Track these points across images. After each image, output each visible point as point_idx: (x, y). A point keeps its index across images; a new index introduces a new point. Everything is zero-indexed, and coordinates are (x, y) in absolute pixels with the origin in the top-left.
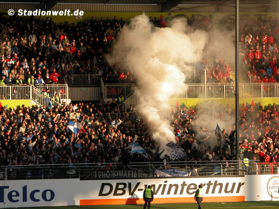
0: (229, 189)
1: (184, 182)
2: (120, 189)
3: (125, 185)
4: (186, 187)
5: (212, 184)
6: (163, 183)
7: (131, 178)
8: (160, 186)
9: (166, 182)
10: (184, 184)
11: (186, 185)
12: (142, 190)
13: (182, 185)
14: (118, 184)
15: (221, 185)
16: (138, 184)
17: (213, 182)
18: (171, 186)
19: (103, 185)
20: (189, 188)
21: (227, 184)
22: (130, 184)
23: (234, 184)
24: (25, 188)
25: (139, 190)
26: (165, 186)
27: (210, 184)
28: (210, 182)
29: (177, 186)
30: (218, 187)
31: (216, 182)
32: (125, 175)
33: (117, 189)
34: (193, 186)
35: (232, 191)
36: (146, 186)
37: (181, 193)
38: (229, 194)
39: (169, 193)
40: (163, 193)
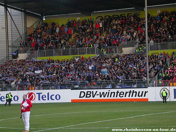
0: (140, 95)
1: (118, 91)
2: (89, 94)
3: (90, 92)
4: (119, 94)
6: (108, 92)
9: (109, 91)
10: (118, 92)
11: (119, 92)
12: (98, 95)
13: (117, 92)
14: (87, 92)
15: (136, 92)
16: (97, 92)
17: (132, 91)
19: (81, 92)
20: (120, 94)
21: (139, 92)
22: (93, 92)
23: (143, 92)
24: (48, 94)
25: (97, 95)
26: (109, 93)
27: (130, 92)
28: (130, 91)
29: (114, 93)
30: (135, 94)
31: (133, 91)
33: (87, 94)
34: (122, 93)
35: (142, 96)
36: (100, 93)
37: (117, 97)
38: (140, 98)
39: (111, 97)
40: (108, 97)
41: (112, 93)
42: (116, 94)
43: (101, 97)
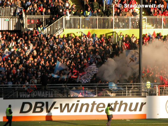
0: (133, 108)
1: (94, 102)
2: (39, 107)
3: (42, 103)
4: (95, 106)
5: (118, 104)
6: (76, 103)
7: (48, 98)
8: (73, 104)
9: (78, 101)
10: (94, 104)
11: (96, 104)
12: (57, 108)
13: (92, 104)
14: (37, 103)
15: (126, 104)
16: (54, 103)
17: (119, 102)
18: (83, 105)
19: (24, 104)
20: (98, 107)
21: (131, 104)
22: (47, 103)
23: (137, 104)
25: (55, 108)
26: (77, 105)
28: (116, 102)
29: (88, 105)
30: (123, 106)
31: (122, 102)
32: (43, 95)
33: (36, 107)
34: (101, 105)
35: (135, 110)
36: (61, 105)
37: (92, 111)
38: (133, 113)
39: (81, 111)
40: (75, 111)
43: (62, 111)
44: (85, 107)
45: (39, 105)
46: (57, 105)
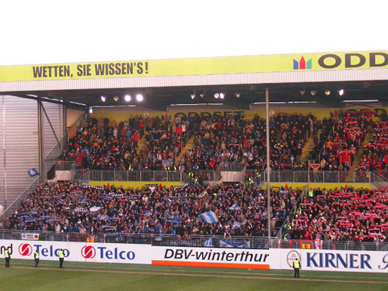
0: (258, 259)
1: (224, 251)
2: (179, 254)
3: (182, 251)
4: (225, 256)
6: (209, 252)
7: (186, 246)
8: (207, 253)
9: (211, 250)
10: (224, 253)
11: (226, 253)
12: (194, 255)
13: (222, 253)
14: (177, 250)
15: (252, 255)
16: (192, 251)
17: (246, 253)
19: (167, 250)
20: (227, 256)
21: (256, 255)
22: (186, 250)
23: (261, 255)
24: (116, 249)
25: (192, 255)
26: (210, 254)
27: (243, 254)
28: (243, 252)
29: (219, 254)
30: (249, 257)
31: (248, 252)
33: (177, 254)
34: (230, 255)
35: (260, 260)
36: (197, 253)
37: (222, 259)
38: (258, 263)
39: (213, 259)
40: (209, 259)
41: (215, 254)
42: (221, 255)
43: (198, 258)
44: (216, 256)
45: (180, 252)
46: (194, 253)
